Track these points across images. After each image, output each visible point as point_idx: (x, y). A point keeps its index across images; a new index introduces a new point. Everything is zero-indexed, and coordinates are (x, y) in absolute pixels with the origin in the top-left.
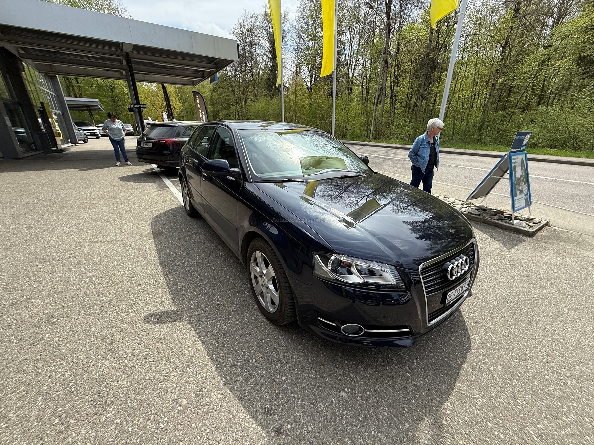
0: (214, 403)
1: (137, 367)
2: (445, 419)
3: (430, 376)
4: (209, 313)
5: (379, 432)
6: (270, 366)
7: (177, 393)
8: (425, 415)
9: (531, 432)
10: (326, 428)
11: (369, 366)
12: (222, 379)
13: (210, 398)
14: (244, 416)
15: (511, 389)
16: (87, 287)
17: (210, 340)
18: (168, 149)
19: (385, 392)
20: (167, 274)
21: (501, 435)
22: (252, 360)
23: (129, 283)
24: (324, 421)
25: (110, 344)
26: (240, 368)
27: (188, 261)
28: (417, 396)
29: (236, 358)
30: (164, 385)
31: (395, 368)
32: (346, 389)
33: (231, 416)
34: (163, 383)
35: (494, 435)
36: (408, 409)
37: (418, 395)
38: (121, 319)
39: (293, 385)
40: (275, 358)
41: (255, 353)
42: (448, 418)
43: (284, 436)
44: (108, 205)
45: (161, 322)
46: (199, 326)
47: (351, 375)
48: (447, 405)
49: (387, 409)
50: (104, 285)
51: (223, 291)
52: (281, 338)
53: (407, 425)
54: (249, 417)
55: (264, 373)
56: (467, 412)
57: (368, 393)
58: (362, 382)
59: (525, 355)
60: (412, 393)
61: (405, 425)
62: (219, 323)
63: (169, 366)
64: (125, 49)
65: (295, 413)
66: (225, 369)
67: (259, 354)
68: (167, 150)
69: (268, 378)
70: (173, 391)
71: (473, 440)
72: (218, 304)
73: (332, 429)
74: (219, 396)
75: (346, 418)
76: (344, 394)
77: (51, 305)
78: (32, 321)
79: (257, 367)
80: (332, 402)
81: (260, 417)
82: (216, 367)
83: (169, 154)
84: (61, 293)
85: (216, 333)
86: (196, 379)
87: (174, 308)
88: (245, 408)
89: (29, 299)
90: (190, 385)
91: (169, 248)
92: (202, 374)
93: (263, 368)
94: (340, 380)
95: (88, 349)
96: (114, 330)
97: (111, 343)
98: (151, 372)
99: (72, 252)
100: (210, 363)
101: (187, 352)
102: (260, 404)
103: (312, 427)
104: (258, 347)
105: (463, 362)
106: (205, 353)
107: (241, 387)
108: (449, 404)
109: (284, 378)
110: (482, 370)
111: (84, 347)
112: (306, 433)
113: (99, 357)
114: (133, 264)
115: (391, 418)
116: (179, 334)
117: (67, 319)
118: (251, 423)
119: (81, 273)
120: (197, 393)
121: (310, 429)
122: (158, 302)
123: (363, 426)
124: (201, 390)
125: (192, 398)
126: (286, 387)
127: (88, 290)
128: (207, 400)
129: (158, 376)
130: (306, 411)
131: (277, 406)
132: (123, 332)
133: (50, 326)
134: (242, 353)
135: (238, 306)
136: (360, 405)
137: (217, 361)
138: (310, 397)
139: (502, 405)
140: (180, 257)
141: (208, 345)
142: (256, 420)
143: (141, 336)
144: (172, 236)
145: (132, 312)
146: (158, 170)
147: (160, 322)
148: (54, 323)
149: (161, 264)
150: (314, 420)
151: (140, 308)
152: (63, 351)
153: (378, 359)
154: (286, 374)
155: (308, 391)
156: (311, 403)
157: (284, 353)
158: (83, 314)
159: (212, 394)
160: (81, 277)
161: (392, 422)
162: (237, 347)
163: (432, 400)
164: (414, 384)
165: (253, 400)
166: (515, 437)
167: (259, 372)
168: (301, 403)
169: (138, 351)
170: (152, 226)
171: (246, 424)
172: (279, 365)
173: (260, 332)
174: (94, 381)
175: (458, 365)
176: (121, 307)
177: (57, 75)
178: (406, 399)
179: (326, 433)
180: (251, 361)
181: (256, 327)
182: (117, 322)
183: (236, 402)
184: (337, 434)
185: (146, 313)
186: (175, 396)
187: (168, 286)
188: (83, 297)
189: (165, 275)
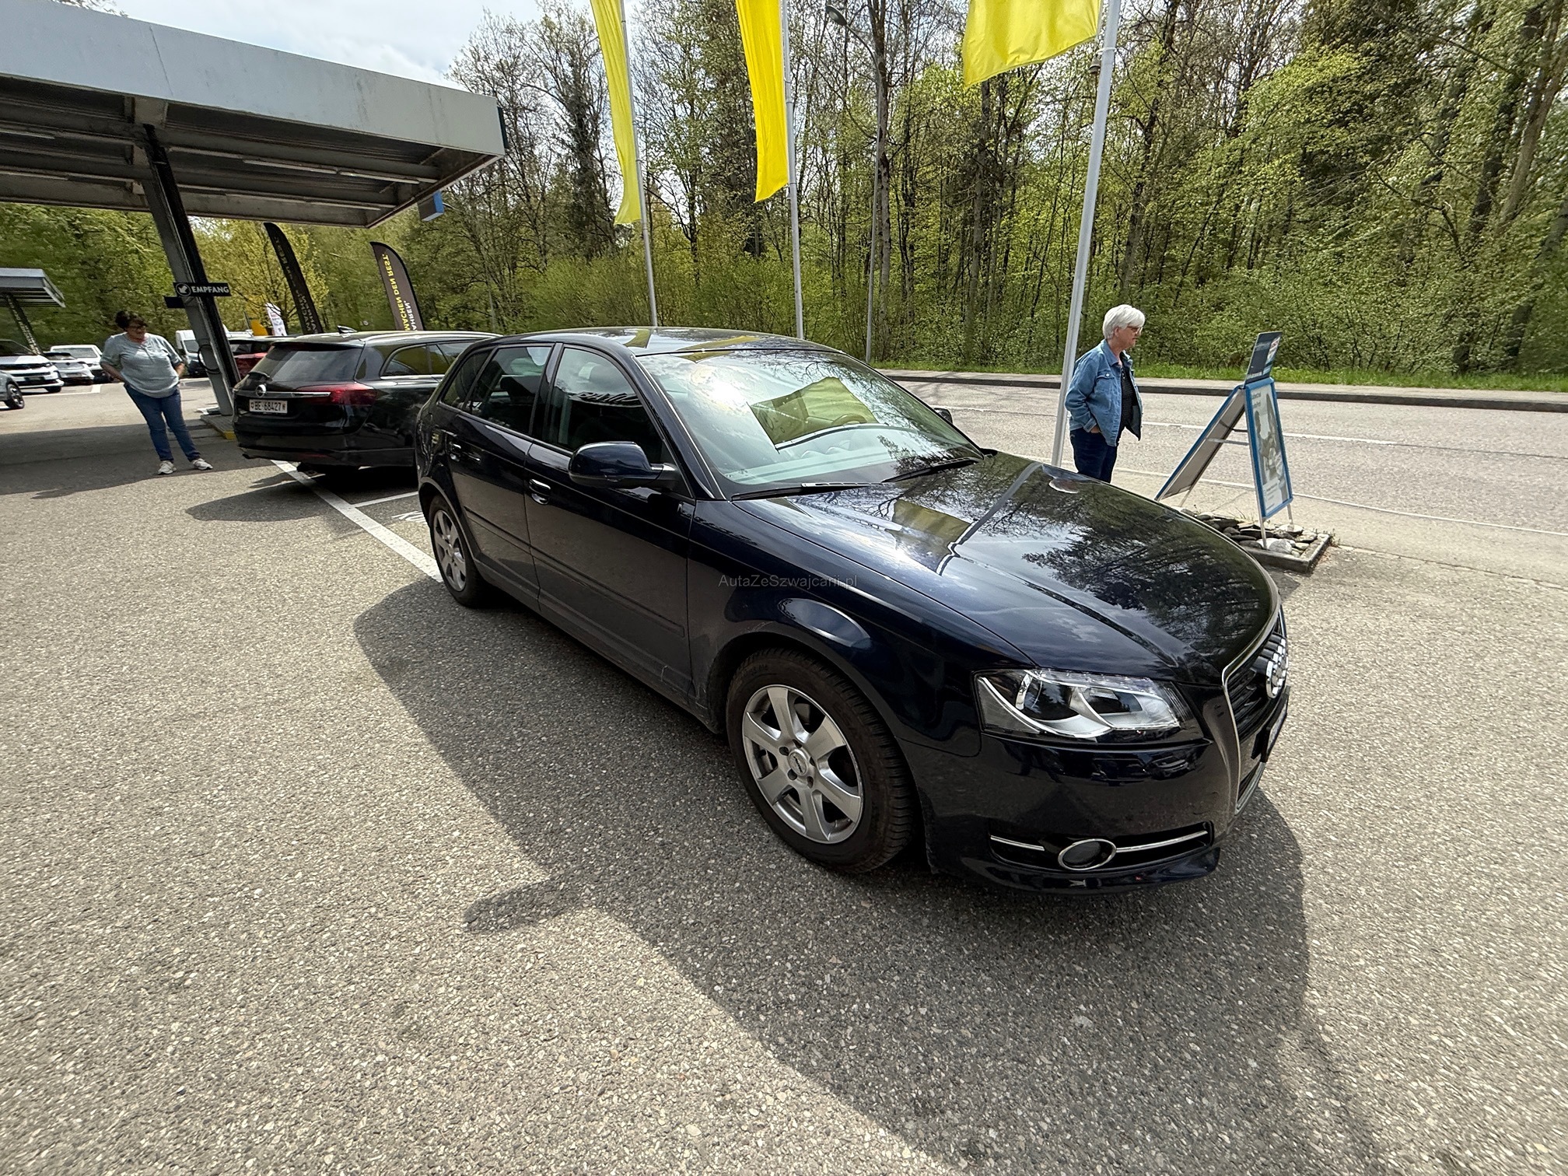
0: (775, 1118)
1: (509, 1062)
2: (1323, 1029)
3: (1246, 934)
4: (648, 873)
5: (1202, 1095)
6: (874, 985)
7: (663, 1112)
8: (1279, 1030)
9: (1497, 1019)
10: (1080, 1115)
11: (1107, 937)
12: (767, 1048)
13: (759, 1106)
14: (869, 1133)
15: (1418, 931)
16: (239, 858)
17: (683, 946)
18: (342, 415)
19: (1170, 993)
20: (474, 782)
21: (1447, 1041)
22: (823, 979)
23: (370, 823)
24: (1068, 1100)
25: (397, 1014)
26: (802, 1007)
27: (520, 734)
28: (1242, 988)
29: (776, 981)
30: (615, 1099)
31: (1167, 931)
32: (1082, 1007)
33: (837, 1141)
34: (610, 1093)
35: (1432, 1043)
36: (1237, 1024)
37: (1242, 985)
38: (394, 933)
39: (952, 1024)
40: (877, 962)
41: (821, 961)
42: (1327, 1027)
43: (991, 1160)
44: (191, 598)
45: (521, 920)
46: (637, 913)
47: (1078, 968)
48: (1313, 996)
49: (1192, 1035)
50: (294, 842)
51: (659, 806)
52: (868, 906)
53: (1252, 1063)
54: (882, 1132)
55: (868, 1006)
56: (1359, 1003)
57: (1134, 1005)
58: (1110, 982)
59: (1410, 846)
60: (1230, 984)
61: (1248, 1066)
62: (689, 897)
63: (604, 1042)
64: (143, 116)
65: (991, 1095)
66: (762, 1018)
67: (834, 960)
68: (336, 419)
69: (883, 1018)
70: (648, 1111)
71: (1398, 1066)
72: (663, 844)
73: (1095, 1114)
74: (781, 1096)
75: (1114, 1078)
76: (1083, 1021)
77: (142, 929)
78: (101, 993)
79: (843, 996)
80: (1064, 1045)
81: (910, 1126)
82: (737, 1018)
83: (346, 431)
85: (694, 924)
86: (696, 1063)
87: (540, 876)
88: (864, 1112)
89: (54, 923)
90: (689, 1082)
91: (446, 704)
92: (706, 1044)
93: (859, 996)
94: (1058, 986)
95: (334, 1044)
96: (388, 970)
97: (399, 1011)
98: (558, 1069)
99: (134, 756)
100: (715, 1011)
101: (636, 992)
102: (897, 1093)
103: (1048, 1120)
104: (823, 941)
105: (1300, 888)
106: (689, 986)
107: (826, 1057)
108: (1315, 992)
109: (923, 1011)
110: (1344, 900)
111: (318, 1040)
112: (1041, 1141)
113: (380, 1058)
114: (356, 767)
115: (1211, 1056)
116: (590, 946)
117: (219, 965)
118: (896, 1147)
119: (199, 818)
120: (719, 1099)
121: (1045, 1127)
122: (487, 867)
123: (1161, 1089)
124: (724, 1090)
125: (711, 1116)
126: (939, 1031)
127: (247, 864)
128: (754, 1112)
129: (584, 1077)
130: (1016, 1084)
131: (939, 1087)
132: (422, 972)
133: (172, 998)
134: (788, 965)
135: (718, 840)
136: (1131, 1039)
137: (730, 1000)
138: (1009, 1046)
139: (1416, 971)
140: (490, 725)
141: (684, 961)
142: (905, 1136)
143: (479, 972)
144: (439, 668)
145: (420, 908)
146: (302, 478)
147: (519, 922)
148: (178, 987)
149: (443, 755)
150: (1045, 1103)
151: (440, 892)
152: (254, 1064)
153: (1119, 916)
154: (924, 998)
155: (996, 1031)
156: (1019, 1061)
157: (893, 944)
158: (265, 941)
159: (760, 1095)
160: (203, 828)
161: (1218, 1063)
162: (767, 951)
163: (1277, 992)
164: (1224, 961)
165: (873, 1086)
166: (1475, 1039)
167: (855, 1006)
168: (994, 1065)
169: (492, 1017)
170: (363, 645)
171: (883, 1153)
172: (896, 978)
173: (810, 900)
174: (398, 1134)
175: (1292, 895)
176: (378, 899)
178: (1224, 1001)
179: (1086, 1128)
180: (820, 982)
181: (791, 890)
182: (387, 947)
183: (831, 1102)
184: (1112, 1124)
185: (466, 904)
186: (661, 1122)
187: (497, 816)
188: (240, 890)
189: (471, 784)
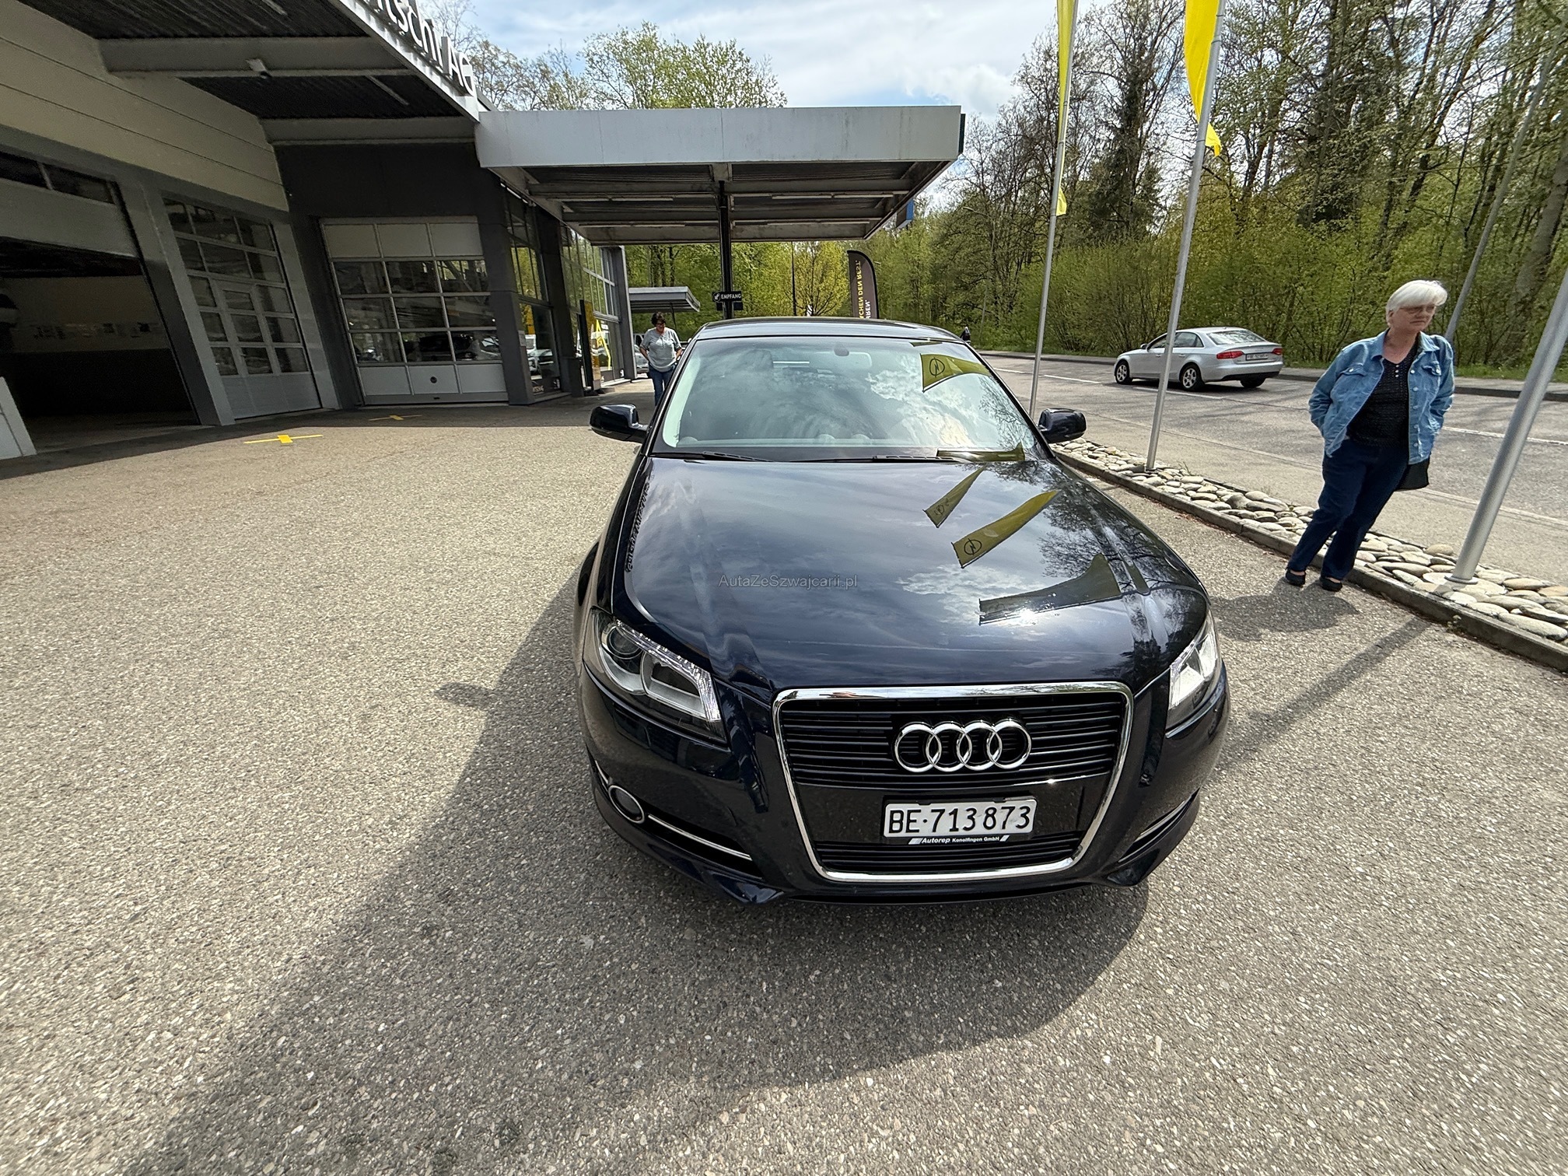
0: (396, 843)
1: (369, 750)
2: (736, 1113)
3: (814, 1019)
4: (531, 712)
5: (573, 1038)
6: (526, 832)
7: (374, 806)
8: (700, 1076)
10: (497, 972)
11: (699, 925)
12: (441, 817)
13: (400, 834)
16: (423, 620)
17: (488, 752)
19: (670, 985)
20: (538, 629)
22: (511, 810)
23: (476, 628)
24: (505, 961)
25: (373, 708)
26: (482, 814)
28: (729, 1034)
29: (493, 795)
30: (372, 788)
31: (751, 959)
32: (602, 937)
34: (373, 785)
36: (677, 1042)
37: (734, 1033)
38: (416, 677)
39: (526, 879)
40: (547, 824)
41: (525, 802)
42: (743, 1118)
46: (496, 726)
47: (643, 920)
48: (777, 1096)
49: (635, 1013)
50: (444, 623)
53: (638, 1065)
55: (506, 838)
56: (810, 1140)
57: (635, 966)
58: (647, 944)
60: (726, 1024)
61: (633, 1062)
62: (527, 733)
63: (402, 767)
64: (719, 176)
65: (479, 921)
66: (461, 805)
67: (531, 807)
69: (502, 848)
70: (371, 802)
72: (559, 702)
73: (503, 979)
75: (546, 979)
76: (588, 942)
77: (366, 632)
78: (331, 648)
79: (505, 824)
80: (555, 941)
81: (429, 896)
82: (453, 797)
84: (389, 619)
85: (508, 746)
86: (412, 800)
87: (492, 686)
89: (354, 617)
90: (398, 804)
92: (426, 796)
93: (511, 830)
94: (612, 917)
95: (345, 705)
96: (394, 690)
97: (375, 707)
98: (375, 764)
99: (455, 563)
100: (451, 787)
101: (442, 757)
102: (449, 880)
103: (480, 957)
104: (542, 795)
105: (952, 1047)
106: (460, 770)
107: (453, 841)
108: (784, 1096)
109: (524, 862)
110: (987, 1095)
111: (344, 700)
112: (460, 959)
113: (346, 719)
114: (509, 600)
115: (622, 1033)
116: (459, 727)
118: (410, 897)
119: (436, 598)
120: (394, 819)
121: (473, 956)
122: (481, 670)
123: (558, 1011)
124: (402, 817)
125: (382, 822)
126: (513, 876)
127: (421, 624)
128: (395, 834)
129: (377, 773)
130: (499, 929)
131: (468, 895)
132: (400, 698)
133: (340, 660)
134: (509, 793)
136: (594, 977)
137: (464, 788)
138: (529, 913)
141: (477, 759)
142: (420, 897)
143: (414, 710)
145: (437, 673)
147: (455, 700)
148: (346, 658)
149: (547, 610)
150: (494, 950)
151: (452, 670)
152: (323, 696)
153: (734, 923)
154: (536, 858)
155: (537, 902)
156: (520, 923)
157: (571, 824)
158: (384, 656)
159: (408, 831)
160: (431, 603)
161: (618, 1040)
162: (513, 780)
163: (753, 1063)
164: (754, 1011)
165: (446, 868)
167: (501, 833)
168: (506, 913)
169: (390, 730)
172: (542, 838)
174: (313, 747)
175: (929, 1043)
176: (432, 661)
177: (622, 247)
178: (697, 1025)
179: (488, 979)
180: (507, 811)
182: (407, 681)
184: (502, 992)
185: (452, 680)
186: (368, 809)
187: (520, 649)
188: (406, 633)
189: (535, 629)
